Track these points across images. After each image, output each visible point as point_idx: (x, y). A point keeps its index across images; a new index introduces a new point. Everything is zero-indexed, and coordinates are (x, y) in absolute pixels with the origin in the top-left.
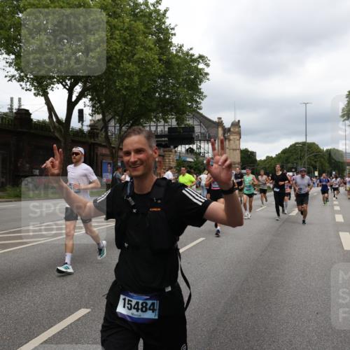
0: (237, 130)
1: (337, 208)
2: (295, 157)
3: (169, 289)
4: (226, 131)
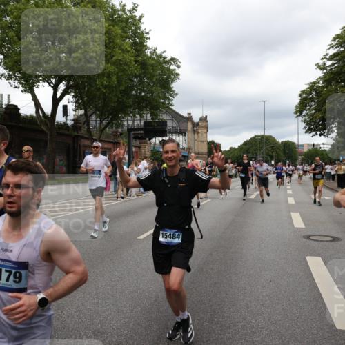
0: (204, 124)
1: (290, 192)
2: (255, 148)
3: (187, 227)
4: (195, 125)
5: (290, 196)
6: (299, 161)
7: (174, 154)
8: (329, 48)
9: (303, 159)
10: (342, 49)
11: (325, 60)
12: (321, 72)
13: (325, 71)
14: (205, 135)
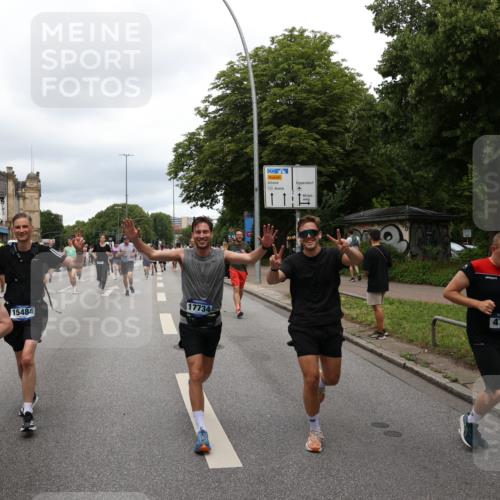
0: (35, 184)
1: (160, 285)
2: (113, 222)
4: (19, 186)
5: (161, 290)
6: (176, 241)
8: (213, 88)
9: (180, 239)
10: (228, 92)
11: (207, 104)
12: (202, 119)
13: (207, 119)
14: (36, 201)
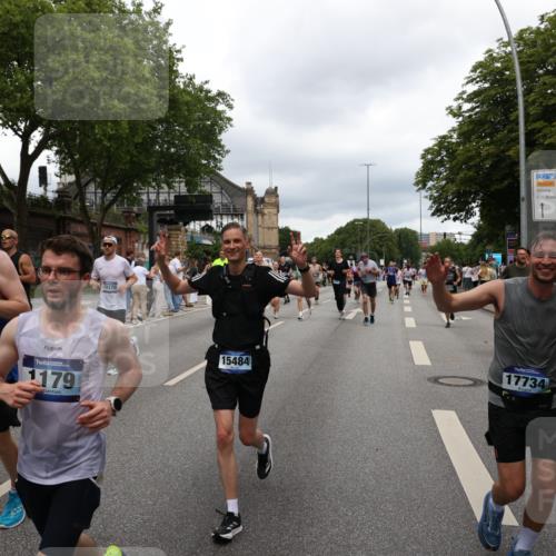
0: (273, 200)
1: (408, 309)
2: (354, 239)
3: (258, 347)
4: (258, 201)
5: (409, 315)
6: (423, 260)
7: (238, 245)
8: (467, 83)
10: (487, 85)
11: (461, 101)
12: (455, 120)
13: (461, 119)
14: (274, 218)
